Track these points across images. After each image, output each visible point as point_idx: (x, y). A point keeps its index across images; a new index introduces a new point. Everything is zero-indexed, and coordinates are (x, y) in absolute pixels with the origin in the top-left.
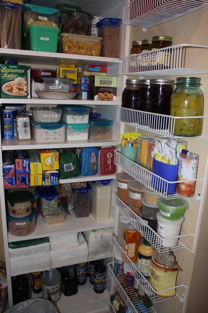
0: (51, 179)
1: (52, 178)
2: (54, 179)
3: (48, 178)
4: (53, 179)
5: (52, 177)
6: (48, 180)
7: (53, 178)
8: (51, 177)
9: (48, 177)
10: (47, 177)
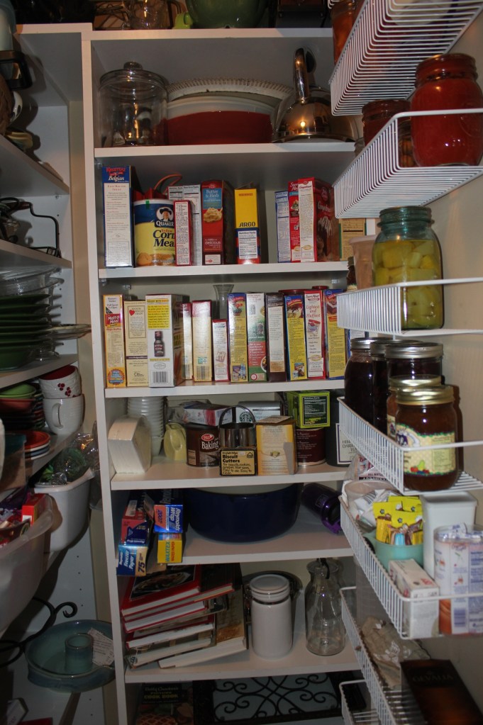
0: (135, 561)
1: (132, 564)
2: (127, 561)
3: (140, 564)
4: (129, 560)
5: (131, 567)
6: (141, 562)
7: (129, 563)
8: (134, 567)
9: (139, 568)
10: (142, 568)
